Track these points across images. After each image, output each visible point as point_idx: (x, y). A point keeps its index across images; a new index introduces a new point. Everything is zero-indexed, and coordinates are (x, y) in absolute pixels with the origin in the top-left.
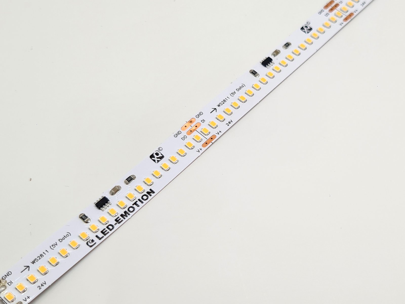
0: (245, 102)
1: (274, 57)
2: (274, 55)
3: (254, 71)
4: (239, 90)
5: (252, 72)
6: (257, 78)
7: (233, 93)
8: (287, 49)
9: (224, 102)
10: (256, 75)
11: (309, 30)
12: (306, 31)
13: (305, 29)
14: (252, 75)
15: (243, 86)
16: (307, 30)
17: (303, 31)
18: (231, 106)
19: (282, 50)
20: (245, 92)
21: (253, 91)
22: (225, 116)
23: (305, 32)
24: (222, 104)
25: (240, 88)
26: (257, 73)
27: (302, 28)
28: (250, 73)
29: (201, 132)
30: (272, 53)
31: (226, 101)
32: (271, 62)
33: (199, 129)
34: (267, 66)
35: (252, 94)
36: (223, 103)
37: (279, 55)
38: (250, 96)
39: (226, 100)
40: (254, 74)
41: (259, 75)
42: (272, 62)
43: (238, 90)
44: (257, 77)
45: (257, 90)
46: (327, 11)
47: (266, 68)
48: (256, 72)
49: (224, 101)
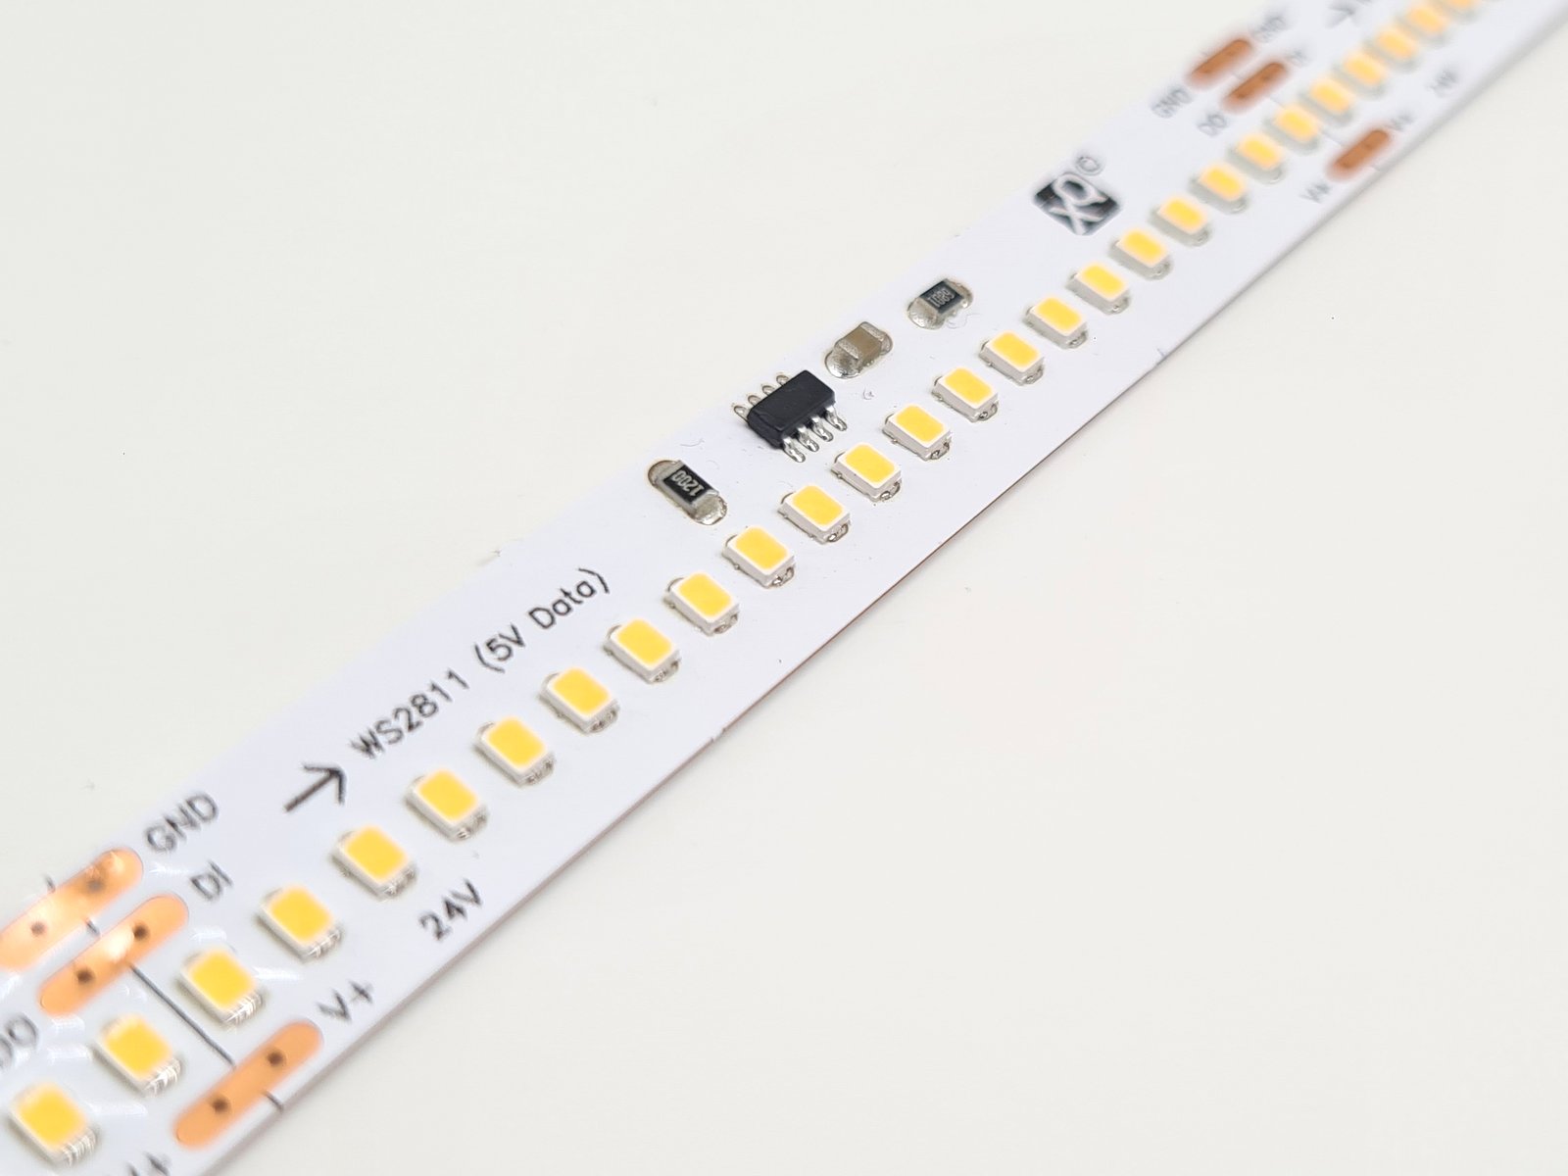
0: (601, 724)
1: (844, 375)
2: (847, 366)
3: (685, 468)
4: (553, 621)
5: (668, 481)
6: (708, 534)
7: (502, 646)
8: (944, 329)
9: (416, 716)
10: (696, 503)
11: (1099, 213)
12: (1077, 216)
13: (1070, 200)
14: (665, 506)
15: (585, 590)
16: (1082, 208)
17: (1055, 209)
18: (481, 751)
19: (905, 330)
20: (602, 639)
21: (678, 637)
22: (413, 842)
23: (1066, 219)
24: (393, 736)
25: (564, 604)
26: (707, 487)
27: (1047, 195)
28: (655, 485)
29: (183, 987)
30: (830, 345)
31: (435, 708)
32: (824, 415)
33: (160, 964)
34: (787, 441)
35: (662, 660)
36: (411, 727)
37: (882, 364)
38: (642, 675)
39: (433, 697)
40: (687, 497)
41: (725, 507)
42: (830, 409)
43: (544, 618)
44: (708, 520)
45: (702, 627)
46: (1211, 96)
47: (779, 452)
48: (701, 481)
49: (420, 708)
